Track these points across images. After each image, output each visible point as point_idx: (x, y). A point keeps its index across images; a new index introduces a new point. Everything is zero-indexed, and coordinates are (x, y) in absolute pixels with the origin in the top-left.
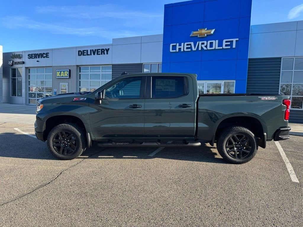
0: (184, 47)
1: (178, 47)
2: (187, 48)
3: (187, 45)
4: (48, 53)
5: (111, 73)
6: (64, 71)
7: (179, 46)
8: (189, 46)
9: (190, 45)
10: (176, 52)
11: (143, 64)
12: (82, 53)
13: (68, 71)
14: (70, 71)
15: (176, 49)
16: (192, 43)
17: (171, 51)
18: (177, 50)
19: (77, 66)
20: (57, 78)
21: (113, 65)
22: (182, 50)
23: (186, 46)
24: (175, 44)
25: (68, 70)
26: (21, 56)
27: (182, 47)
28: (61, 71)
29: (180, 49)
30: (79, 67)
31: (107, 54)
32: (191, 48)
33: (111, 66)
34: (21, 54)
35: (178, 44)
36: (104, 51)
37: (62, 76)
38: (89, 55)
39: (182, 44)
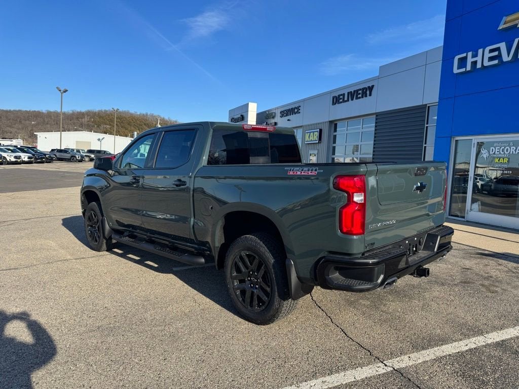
0: (483, 57)
1: (470, 60)
2: (491, 59)
3: (491, 51)
4: (300, 106)
5: (374, 129)
6: (313, 132)
7: (473, 56)
8: (496, 53)
9: (498, 49)
10: (466, 72)
11: (428, 105)
12: (337, 100)
13: (317, 131)
14: (321, 130)
15: (465, 66)
16: (503, 46)
17: (456, 71)
18: (469, 68)
19: (331, 122)
20: (306, 143)
21: (378, 115)
22: (479, 66)
23: (487, 55)
24: (464, 55)
25: (319, 130)
26: (274, 114)
27: (479, 59)
28: (310, 132)
29: (474, 63)
30: (334, 124)
31: (370, 95)
32: (499, 57)
33: (375, 116)
34: (274, 111)
35: (470, 54)
36: (366, 91)
37: (311, 141)
38: (346, 101)
39: (480, 51)
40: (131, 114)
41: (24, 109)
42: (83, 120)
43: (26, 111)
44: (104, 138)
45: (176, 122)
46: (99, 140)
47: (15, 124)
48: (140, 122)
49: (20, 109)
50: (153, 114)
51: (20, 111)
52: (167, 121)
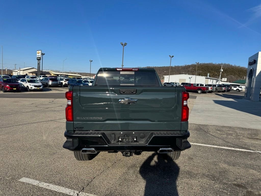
40: (214, 64)
41: (166, 66)
42: (189, 69)
43: (166, 67)
44: (192, 77)
45: (239, 67)
46: (189, 78)
47: (162, 72)
48: (218, 68)
49: (164, 66)
50: (226, 63)
51: (164, 67)
52: (233, 67)
